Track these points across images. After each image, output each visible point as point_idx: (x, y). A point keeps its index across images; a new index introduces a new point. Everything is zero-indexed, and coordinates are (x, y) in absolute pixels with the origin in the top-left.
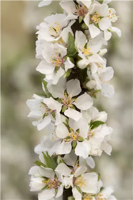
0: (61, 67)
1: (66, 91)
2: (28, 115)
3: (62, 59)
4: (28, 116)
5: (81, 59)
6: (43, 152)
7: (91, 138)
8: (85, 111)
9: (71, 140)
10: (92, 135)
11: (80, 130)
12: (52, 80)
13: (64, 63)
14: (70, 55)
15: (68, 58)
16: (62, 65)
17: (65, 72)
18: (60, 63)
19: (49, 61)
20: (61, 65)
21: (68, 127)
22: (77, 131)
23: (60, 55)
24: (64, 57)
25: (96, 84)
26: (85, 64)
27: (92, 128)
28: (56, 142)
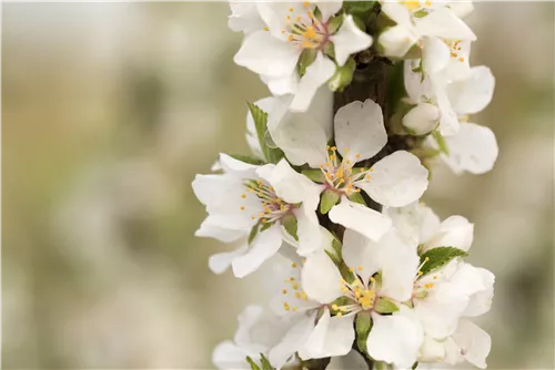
0: (320, 54)
1: (332, 143)
2: (199, 227)
3: (325, 26)
4: (198, 233)
5: (393, 24)
6: (249, 359)
7: (419, 305)
8: (399, 210)
9: (352, 309)
10: (426, 295)
11: (384, 275)
12: (288, 97)
13: (332, 38)
14: (353, 9)
15: (349, 19)
16: (327, 46)
17: (339, 69)
18: (320, 37)
19: (278, 33)
20: (321, 48)
21: (341, 264)
22: (373, 276)
23: (317, 12)
24: (331, 19)
25: (440, 113)
26: (407, 41)
27: (425, 270)
28: (295, 320)
